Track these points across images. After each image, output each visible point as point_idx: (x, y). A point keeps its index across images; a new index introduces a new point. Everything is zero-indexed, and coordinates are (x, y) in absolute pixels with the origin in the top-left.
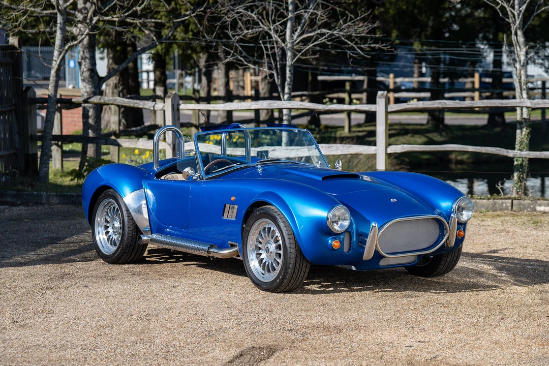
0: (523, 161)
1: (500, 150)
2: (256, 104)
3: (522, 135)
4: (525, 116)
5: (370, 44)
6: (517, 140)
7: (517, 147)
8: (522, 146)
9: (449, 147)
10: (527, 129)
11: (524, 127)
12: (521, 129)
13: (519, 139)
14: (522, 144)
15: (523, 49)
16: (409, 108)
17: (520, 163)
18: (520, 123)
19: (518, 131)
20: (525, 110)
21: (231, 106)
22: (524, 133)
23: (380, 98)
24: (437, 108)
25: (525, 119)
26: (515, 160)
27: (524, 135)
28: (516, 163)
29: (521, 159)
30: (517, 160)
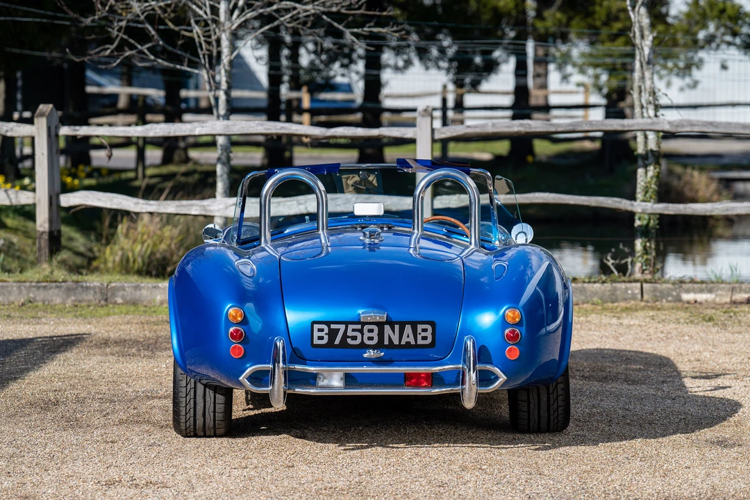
0: (650, 219)
1: (619, 202)
2: (203, 127)
3: (645, 177)
4: (652, 145)
5: (369, 27)
6: (638, 186)
7: (639, 196)
8: (648, 195)
9: (537, 198)
10: (655, 168)
11: (650, 164)
12: (645, 166)
13: (642, 183)
14: (646, 192)
15: (648, 36)
16: (471, 134)
17: (645, 222)
18: (645, 157)
19: (640, 171)
20: (651, 136)
21: (157, 130)
22: (650, 174)
23: (423, 116)
24: (517, 133)
25: (652, 151)
26: (637, 217)
27: (652, 178)
28: (638, 223)
29: (647, 217)
30: (639, 219)
